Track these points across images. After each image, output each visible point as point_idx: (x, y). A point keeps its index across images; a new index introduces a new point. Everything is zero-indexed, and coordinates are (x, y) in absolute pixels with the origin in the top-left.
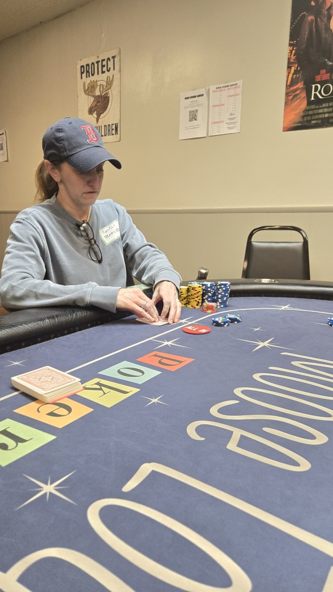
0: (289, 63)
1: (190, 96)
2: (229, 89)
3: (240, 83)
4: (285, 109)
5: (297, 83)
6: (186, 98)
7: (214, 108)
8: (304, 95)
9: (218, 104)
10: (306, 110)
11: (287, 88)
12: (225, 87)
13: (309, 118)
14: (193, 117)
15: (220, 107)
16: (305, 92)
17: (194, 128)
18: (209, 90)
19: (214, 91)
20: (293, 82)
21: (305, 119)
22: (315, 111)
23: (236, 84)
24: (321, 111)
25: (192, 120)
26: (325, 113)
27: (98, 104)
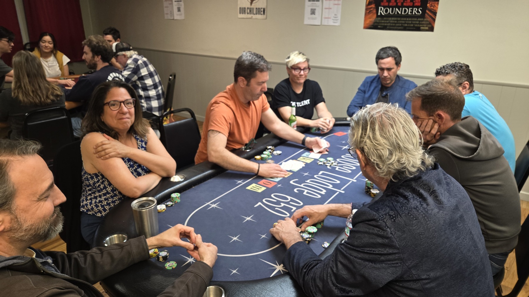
2: (334, 1)
4: (365, 17)
5: (371, 4)
6: (309, 1)
7: (326, 9)
8: (375, 11)
9: (328, 7)
10: (375, 20)
11: (366, 6)
15: (329, 10)
17: (313, 19)
20: (369, 4)
22: (380, 21)
24: (383, 21)
25: (312, 14)
26: (385, 23)
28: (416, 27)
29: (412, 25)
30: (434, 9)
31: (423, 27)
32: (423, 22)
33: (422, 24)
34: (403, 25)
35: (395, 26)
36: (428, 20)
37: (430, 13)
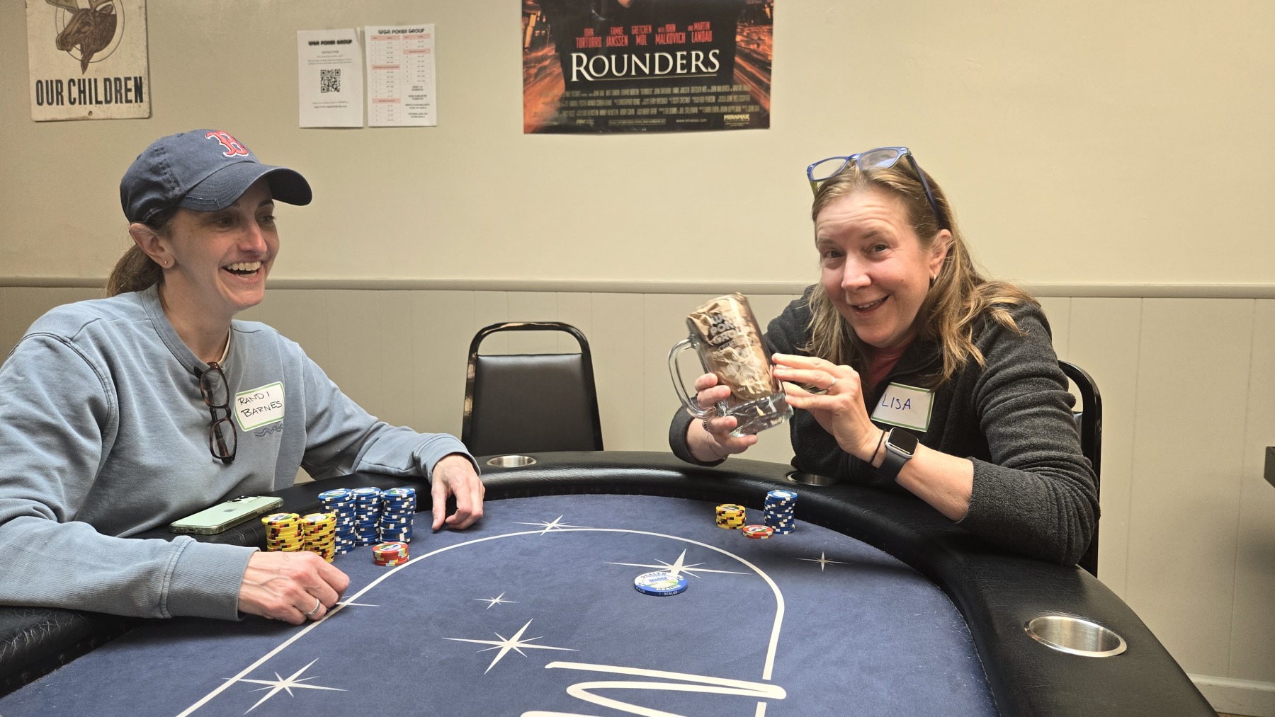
0: (524, 5)
1: (320, 40)
2: (407, 37)
3: (430, 28)
4: (524, 92)
5: (542, 45)
6: (311, 43)
7: (378, 71)
8: (558, 69)
9: (384, 63)
10: (564, 99)
11: (525, 53)
12: (399, 32)
13: (571, 114)
14: (330, 82)
15: (392, 70)
16: (559, 64)
17: (332, 106)
18: (363, 33)
19: (375, 38)
20: (535, 43)
21: (565, 114)
22: (582, 103)
23: (422, 30)
24: (591, 103)
25: (328, 90)
26: (599, 108)
27: (86, 28)
28: (708, 115)
30: (760, 50)
31: (733, 113)
32: (730, 98)
33: (728, 104)
34: (661, 109)
35: (635, 117)
36: (747, 88)
37: (749, 68)
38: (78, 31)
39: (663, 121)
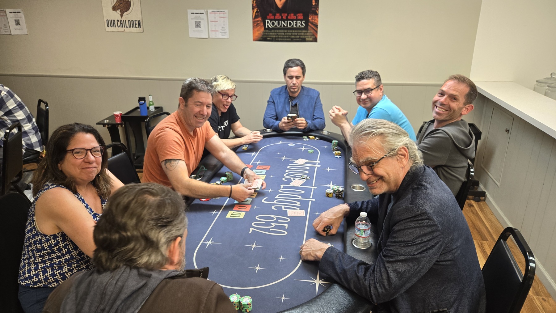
0: (253, 6)
1: (194, 12)
2: (220, 13)
3: (226, 11)
4: (253, 30)
5: (258, 17)
6: (192, 13)
7: (212, 22)
8: (262, 24)
9: (213, 20)
10: (264, 32)
11: (253, 19)
12: (217, 11)
13: (266, 36)
14: (198, 25)
15: (215, 22)
16: (262, 23)
17: (199, 32)
18: (207, 11)
19: (210, 13)
20: (256, 17)
21: (264, 36)
22: (269, 34)
23: (224, 11)
24: (271, 34)
25: (197, 27)
26: (273, 35)
27: (121, 5)
28: (302, 38)
29: (298, 37)
31: (308, 38)
32: (307, 34)
33: (307, 36)
34: (290, 36)
36: (312, 32)
37: (312, 26)
38: (119, 6)
39: (290, 39)
